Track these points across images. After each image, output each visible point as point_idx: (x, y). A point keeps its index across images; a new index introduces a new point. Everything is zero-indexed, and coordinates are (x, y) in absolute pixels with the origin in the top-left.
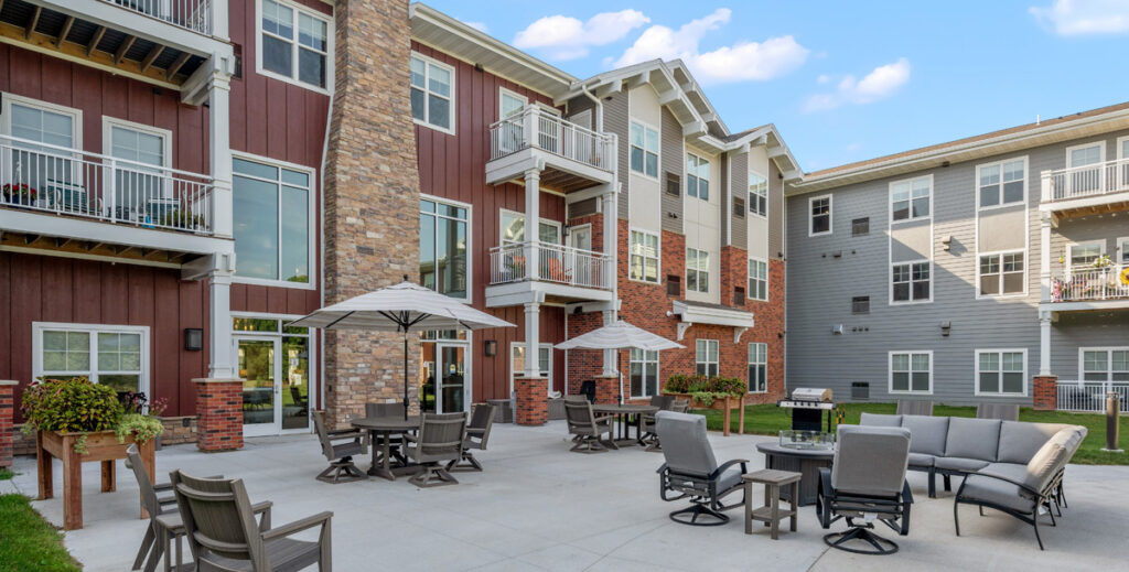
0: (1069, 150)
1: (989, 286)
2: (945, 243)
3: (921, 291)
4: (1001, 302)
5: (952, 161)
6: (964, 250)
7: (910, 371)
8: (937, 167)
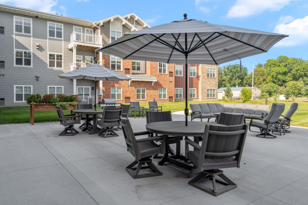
0: (74, 27)
1: (52, 64)
2: (37, 46)
3: (28, 62)
4: (55, 70)
5: (39, 16)
6: (44, 50)
7: (23, 93)
8: (34, 17)
